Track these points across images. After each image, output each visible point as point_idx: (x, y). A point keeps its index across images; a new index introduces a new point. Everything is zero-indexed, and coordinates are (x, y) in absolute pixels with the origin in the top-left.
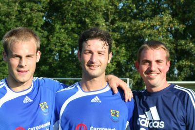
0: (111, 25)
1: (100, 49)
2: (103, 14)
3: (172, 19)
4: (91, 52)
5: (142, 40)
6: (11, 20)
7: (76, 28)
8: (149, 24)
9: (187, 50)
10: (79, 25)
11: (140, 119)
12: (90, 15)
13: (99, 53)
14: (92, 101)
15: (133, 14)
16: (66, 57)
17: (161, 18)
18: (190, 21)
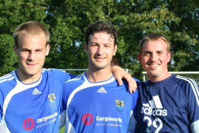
0: (111, 18)
1: (106, 42)
2: (103, 8)
3: (168, 12)
4: (97, 45)
5: (139, 32)
6: (15, 14)
7: (77, 22)
8: (147, 17)
9: (184, 42)
10: (80, 19)
11: (143, 108)
12: (90, 9)
13: (105, 46)
14: (98, 92)
15: (132, 8)
16: (67, 48)
17: (158, 11)
18: (186, 14)
